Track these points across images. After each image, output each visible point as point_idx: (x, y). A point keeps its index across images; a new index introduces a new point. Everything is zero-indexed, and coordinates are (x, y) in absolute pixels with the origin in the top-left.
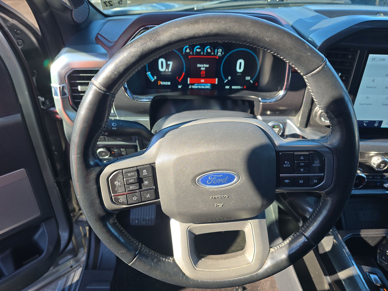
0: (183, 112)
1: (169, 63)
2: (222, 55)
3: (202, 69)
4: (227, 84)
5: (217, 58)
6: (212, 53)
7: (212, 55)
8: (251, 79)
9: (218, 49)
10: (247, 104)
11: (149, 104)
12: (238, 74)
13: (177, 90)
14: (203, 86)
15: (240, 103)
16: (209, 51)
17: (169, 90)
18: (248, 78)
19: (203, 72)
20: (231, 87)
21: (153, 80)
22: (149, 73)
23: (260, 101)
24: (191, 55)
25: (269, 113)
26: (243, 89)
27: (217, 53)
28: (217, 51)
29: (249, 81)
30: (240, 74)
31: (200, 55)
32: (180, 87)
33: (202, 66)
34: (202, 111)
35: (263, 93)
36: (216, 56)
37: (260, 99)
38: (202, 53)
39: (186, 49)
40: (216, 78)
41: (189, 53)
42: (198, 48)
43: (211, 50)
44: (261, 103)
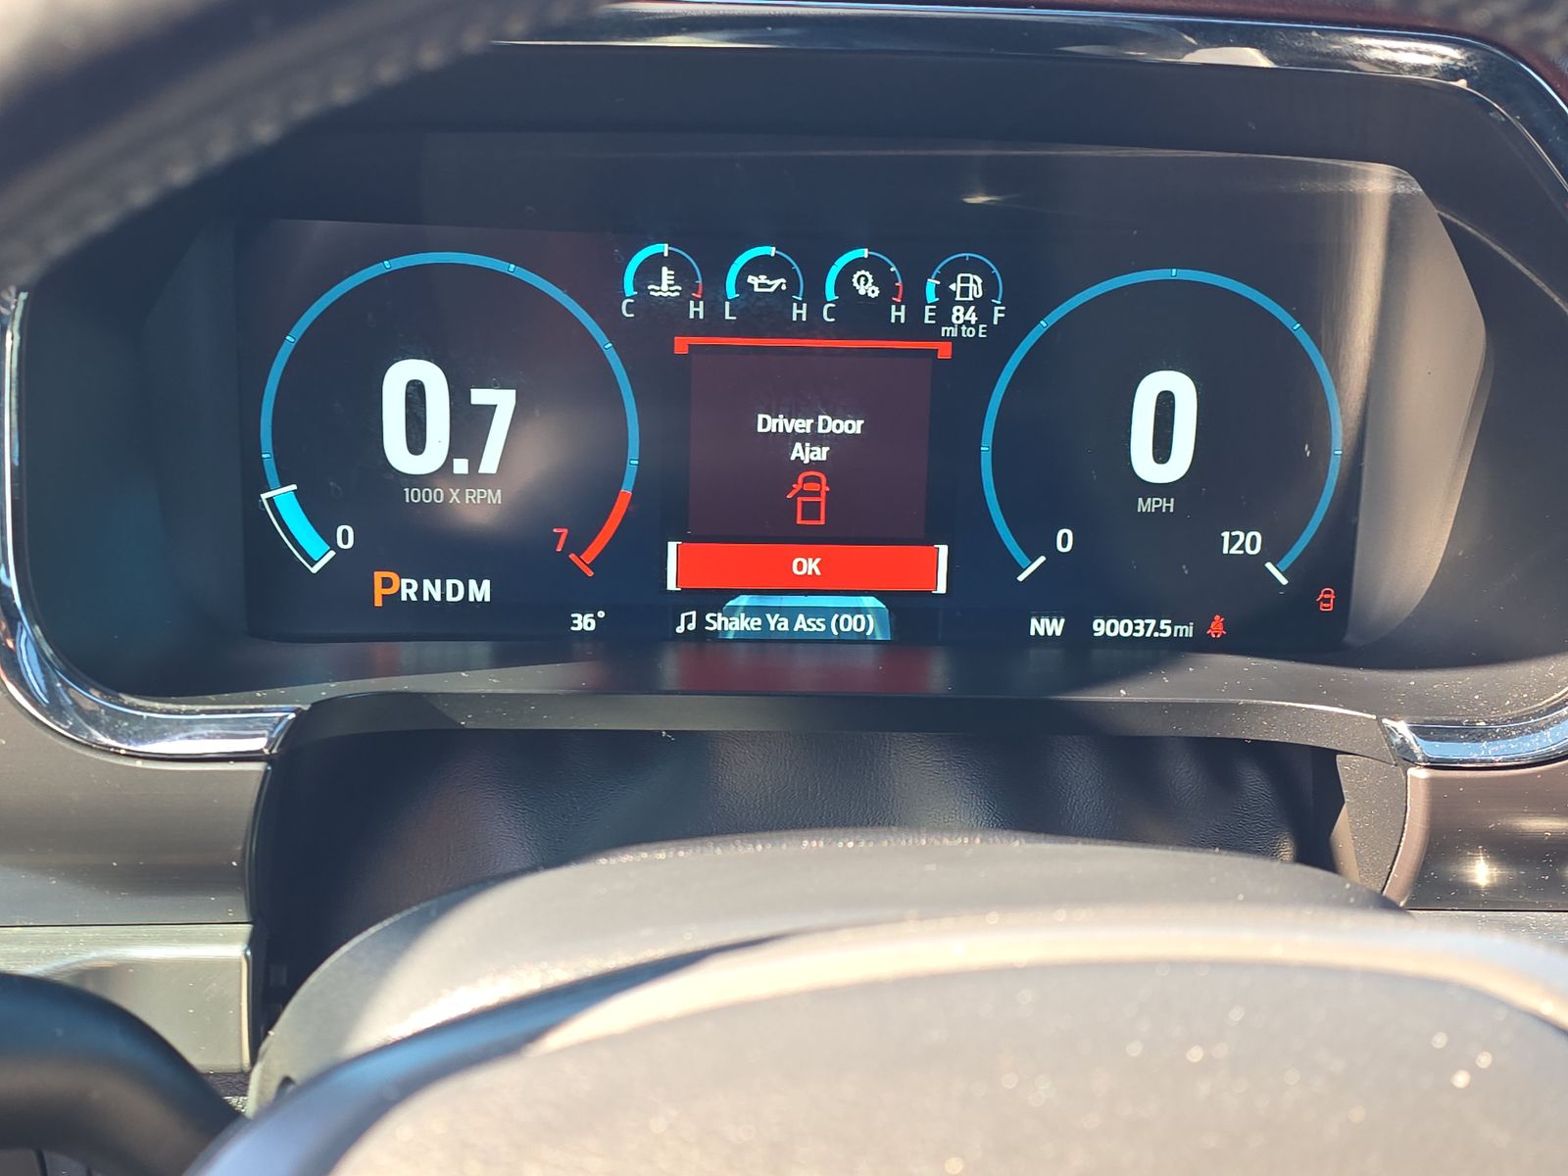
0: (603, 861)
1: (479, 396)
2: (990, 328)
3: (804, 453)
4: (1044, 596)
5: (945, 351)
6: (898, 314)
7: (898, 331)
8: (1273, 552)
9: (947, 277)
10: (1254, 780)
11: (253, 788)
12: (1146, 505)
13: (559, 646)
14: (809, 612)
15: (1183, 775)
16: (866, 287)
17: (481, 649)
18: (1244, 542)
19: (812, 487)
20: (1078, 628)
21: (320, 556)
22: (283, 497)
23: (1406, 757)
24: (695, 327)
25: (1482, 872)
26: (1201, 644)
27: (943, 315)
28: (942, 291)
29: (1251, 566)
30: (1168, 505)
31: (785, 326)
32: (584, 622)
33: (802, 425)
34: (811, 844)
35: (1412, 679)
36: (932, 333)
37: (1402, 728)
38: (799, 312)
39: (649, 272)
40: (931, 541)
41: (681, 303)
42: (754, 267)
43: (882, 278)
44: (1419, 774)
